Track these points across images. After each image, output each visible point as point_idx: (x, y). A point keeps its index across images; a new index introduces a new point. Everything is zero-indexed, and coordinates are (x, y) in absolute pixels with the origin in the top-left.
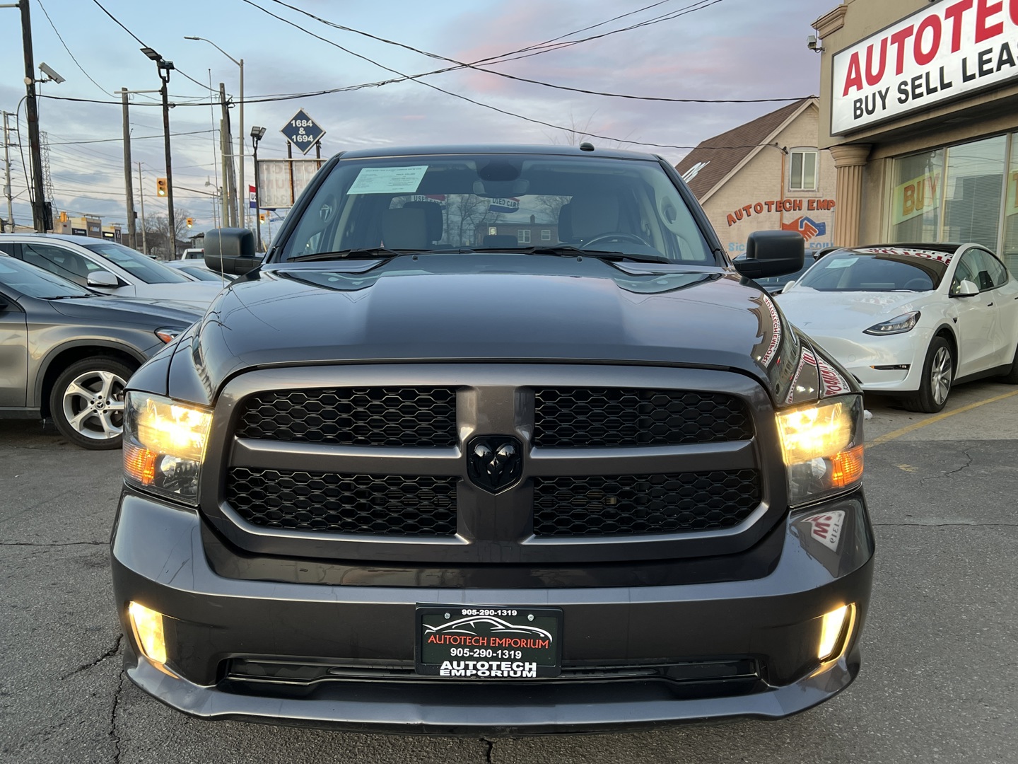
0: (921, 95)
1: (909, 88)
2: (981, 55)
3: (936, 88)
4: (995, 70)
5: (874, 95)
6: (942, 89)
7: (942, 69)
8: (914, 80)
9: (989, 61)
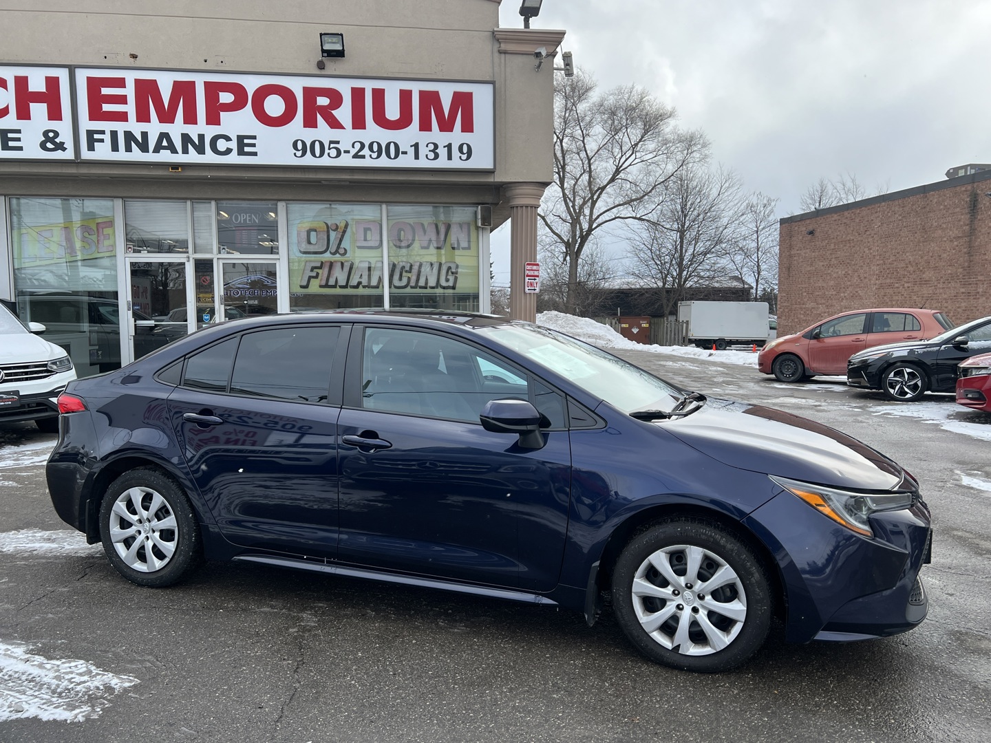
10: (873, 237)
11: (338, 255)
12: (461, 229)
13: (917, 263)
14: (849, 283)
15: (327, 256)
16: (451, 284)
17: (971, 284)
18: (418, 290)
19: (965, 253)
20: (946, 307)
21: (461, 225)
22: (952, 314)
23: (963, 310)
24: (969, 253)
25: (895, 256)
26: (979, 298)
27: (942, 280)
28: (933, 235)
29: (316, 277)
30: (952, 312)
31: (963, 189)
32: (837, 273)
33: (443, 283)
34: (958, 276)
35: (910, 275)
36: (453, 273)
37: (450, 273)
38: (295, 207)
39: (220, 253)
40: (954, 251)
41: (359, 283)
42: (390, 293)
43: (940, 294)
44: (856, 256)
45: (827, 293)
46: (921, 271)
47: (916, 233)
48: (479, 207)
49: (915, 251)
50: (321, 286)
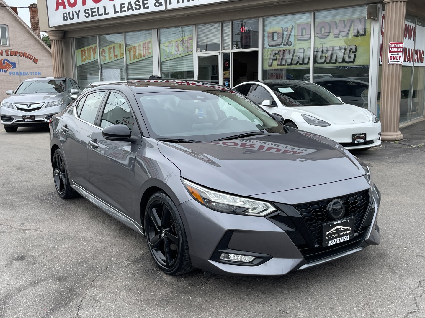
0: (95, 15)
1: (90, 12)
2: (121, 4)
3: (103, 14)
4: (126, 11)
5: (73, 12)
6: (105, 15)
7: (104, 7)
8: (91, 9)
9: (124, 7)
11: (287, 46)
12: (360, 22)
15: (282, 47)
16: (352, 60)
18: (331, 65)
21: (360, 20)
29: (276, 59)
33: (347, 60)
36: (353, 52)
37: (351, 52)
38: (268, 20)
39: (233, 49)
41: (298, 62)
42: (314, 67)
48: (367, 6)
50: (278, 65)
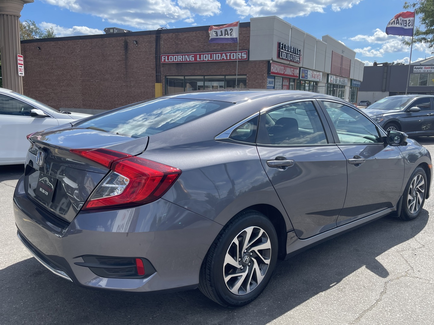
10: (76, 56)
13: (101, 71)
14: (65, 78)
17: (127, 82)
19: (124, 68)
20: (117, 92)
22: (120, 95)
23: (125, 93)
24: (126, 68)
25: (90, 66)
26: (132, 88)
27: (114, 79)
28: (108, 58)
30: (120, 94)
31: (121, 39)
32: (57, 73)
34: (122, 78)
35: (99, 76)
40: (119, 67)
43: (114, 85)
44: (67, 65)
45: (52, 83)
46: (104, 74)
47: (99, 56)
49: (100, 65)
